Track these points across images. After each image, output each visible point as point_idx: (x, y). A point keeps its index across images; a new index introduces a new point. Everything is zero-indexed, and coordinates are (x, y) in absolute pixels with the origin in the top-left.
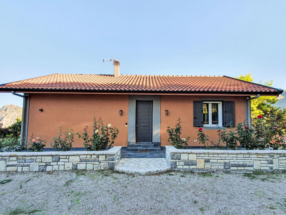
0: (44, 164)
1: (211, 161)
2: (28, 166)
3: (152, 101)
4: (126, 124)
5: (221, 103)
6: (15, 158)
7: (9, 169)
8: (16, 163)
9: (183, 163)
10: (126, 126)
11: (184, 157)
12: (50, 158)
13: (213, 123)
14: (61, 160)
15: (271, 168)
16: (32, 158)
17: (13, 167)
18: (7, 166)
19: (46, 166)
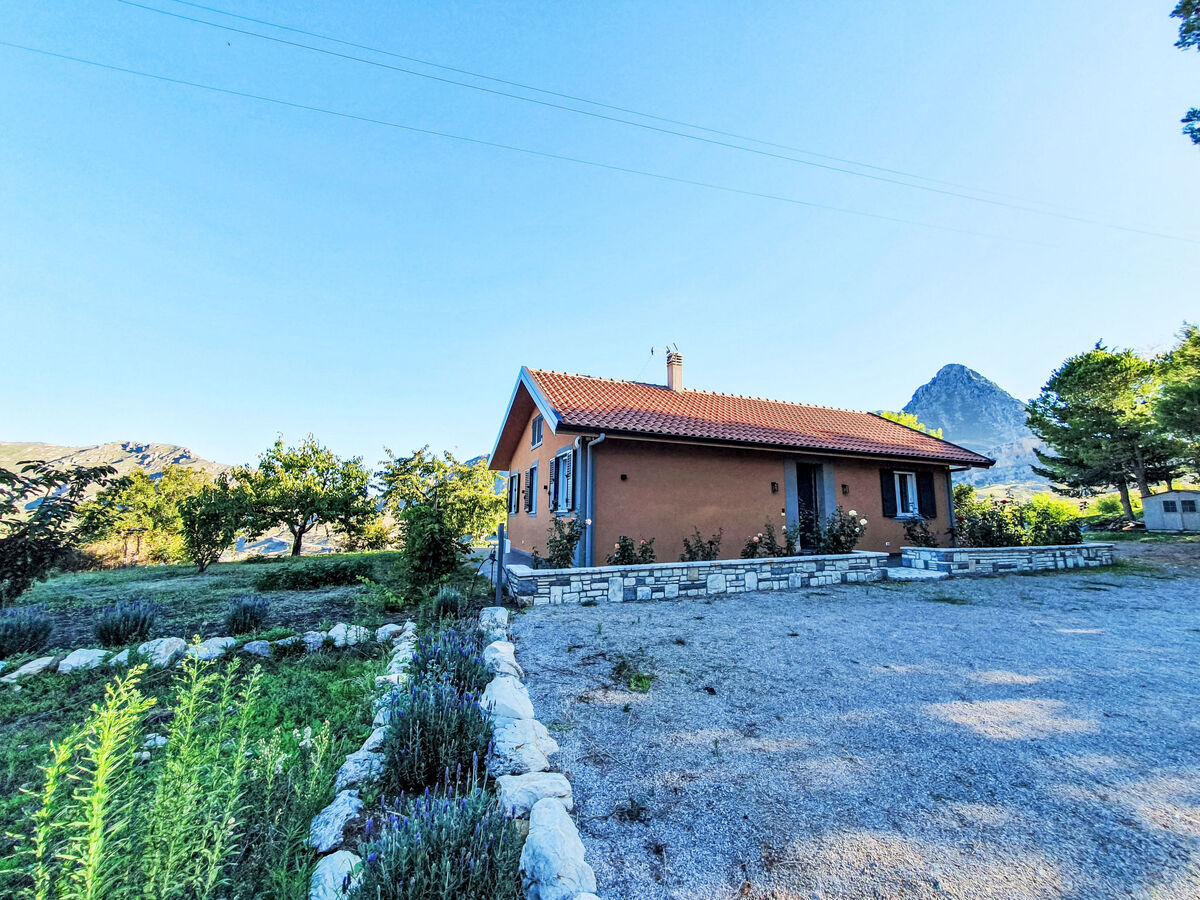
0: (807, 575)
1: (981, 561)
2: (787, 579)
3: (821, 466)
4: (783, 511)
5: (914, 474)
6: (768, 568)
7: (762, 585)
8: (768, 575)
9: (956, 566)
10: (783, 514)
11: (957, 557)
12: (814, 565)
13: (903, 511)
14: (826, 568)
15: (1031, 567)
16: (791, 565)
17: (768, 583)
18: (760, 580)
19: (809, 578)
